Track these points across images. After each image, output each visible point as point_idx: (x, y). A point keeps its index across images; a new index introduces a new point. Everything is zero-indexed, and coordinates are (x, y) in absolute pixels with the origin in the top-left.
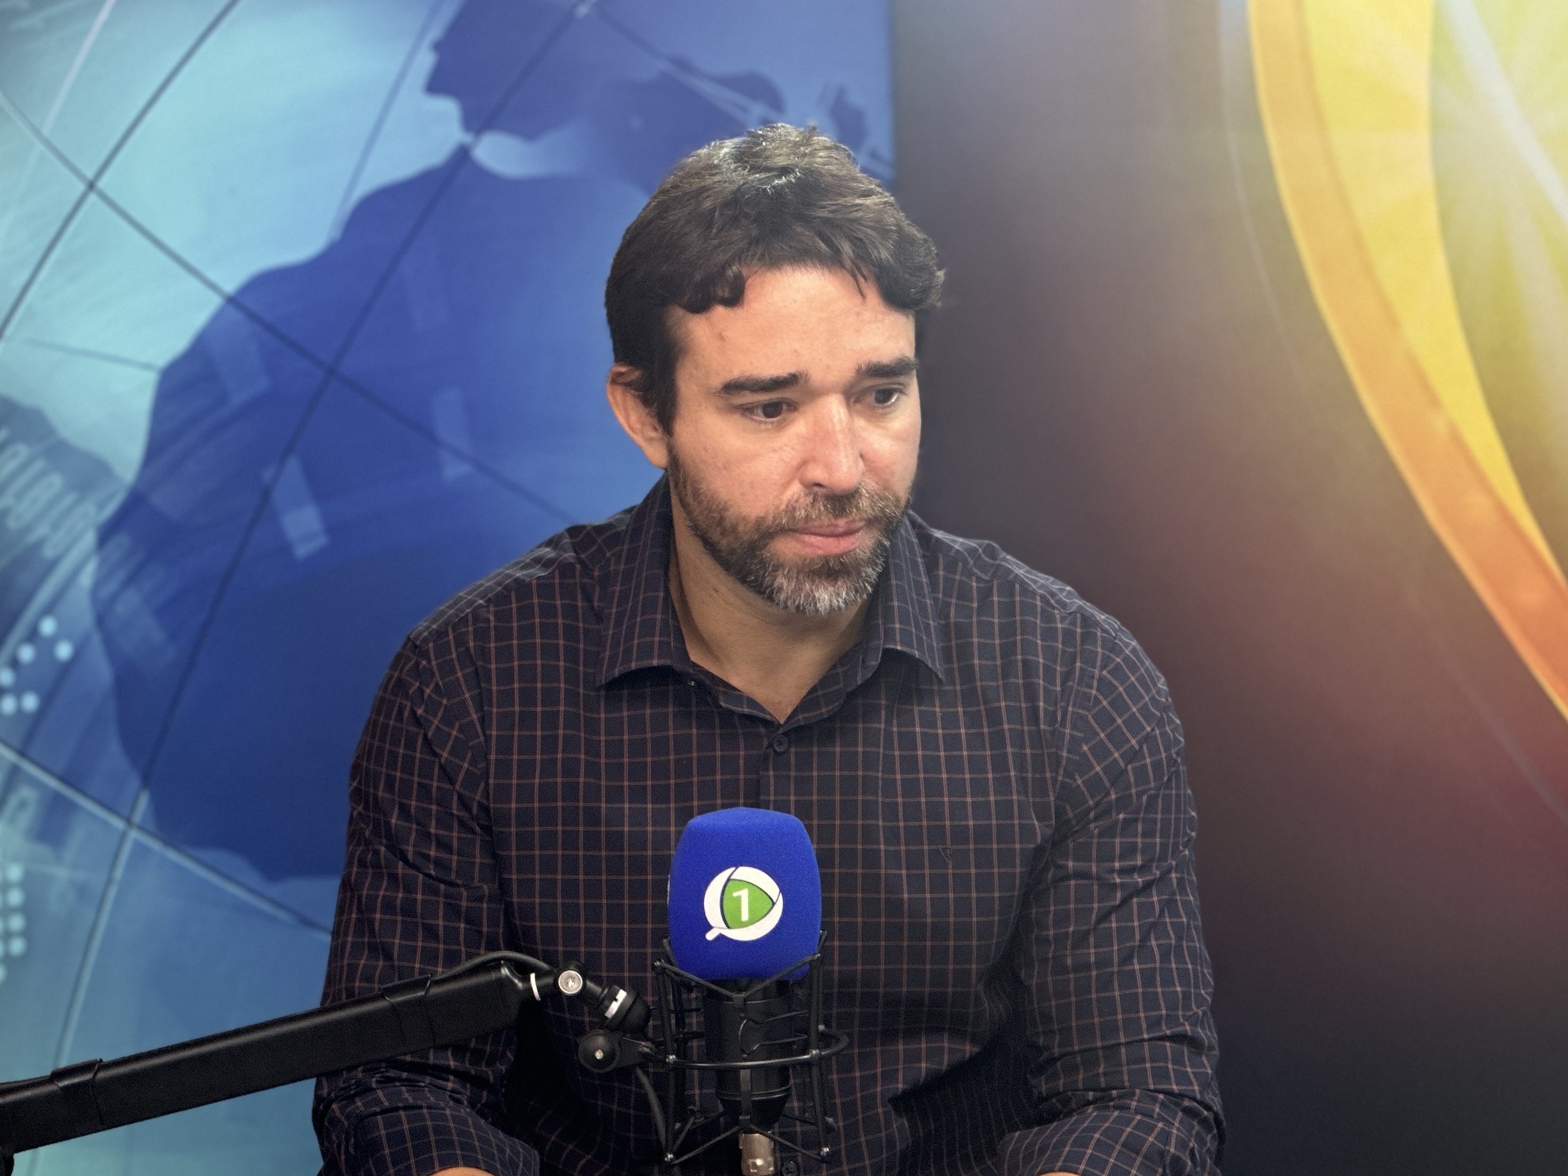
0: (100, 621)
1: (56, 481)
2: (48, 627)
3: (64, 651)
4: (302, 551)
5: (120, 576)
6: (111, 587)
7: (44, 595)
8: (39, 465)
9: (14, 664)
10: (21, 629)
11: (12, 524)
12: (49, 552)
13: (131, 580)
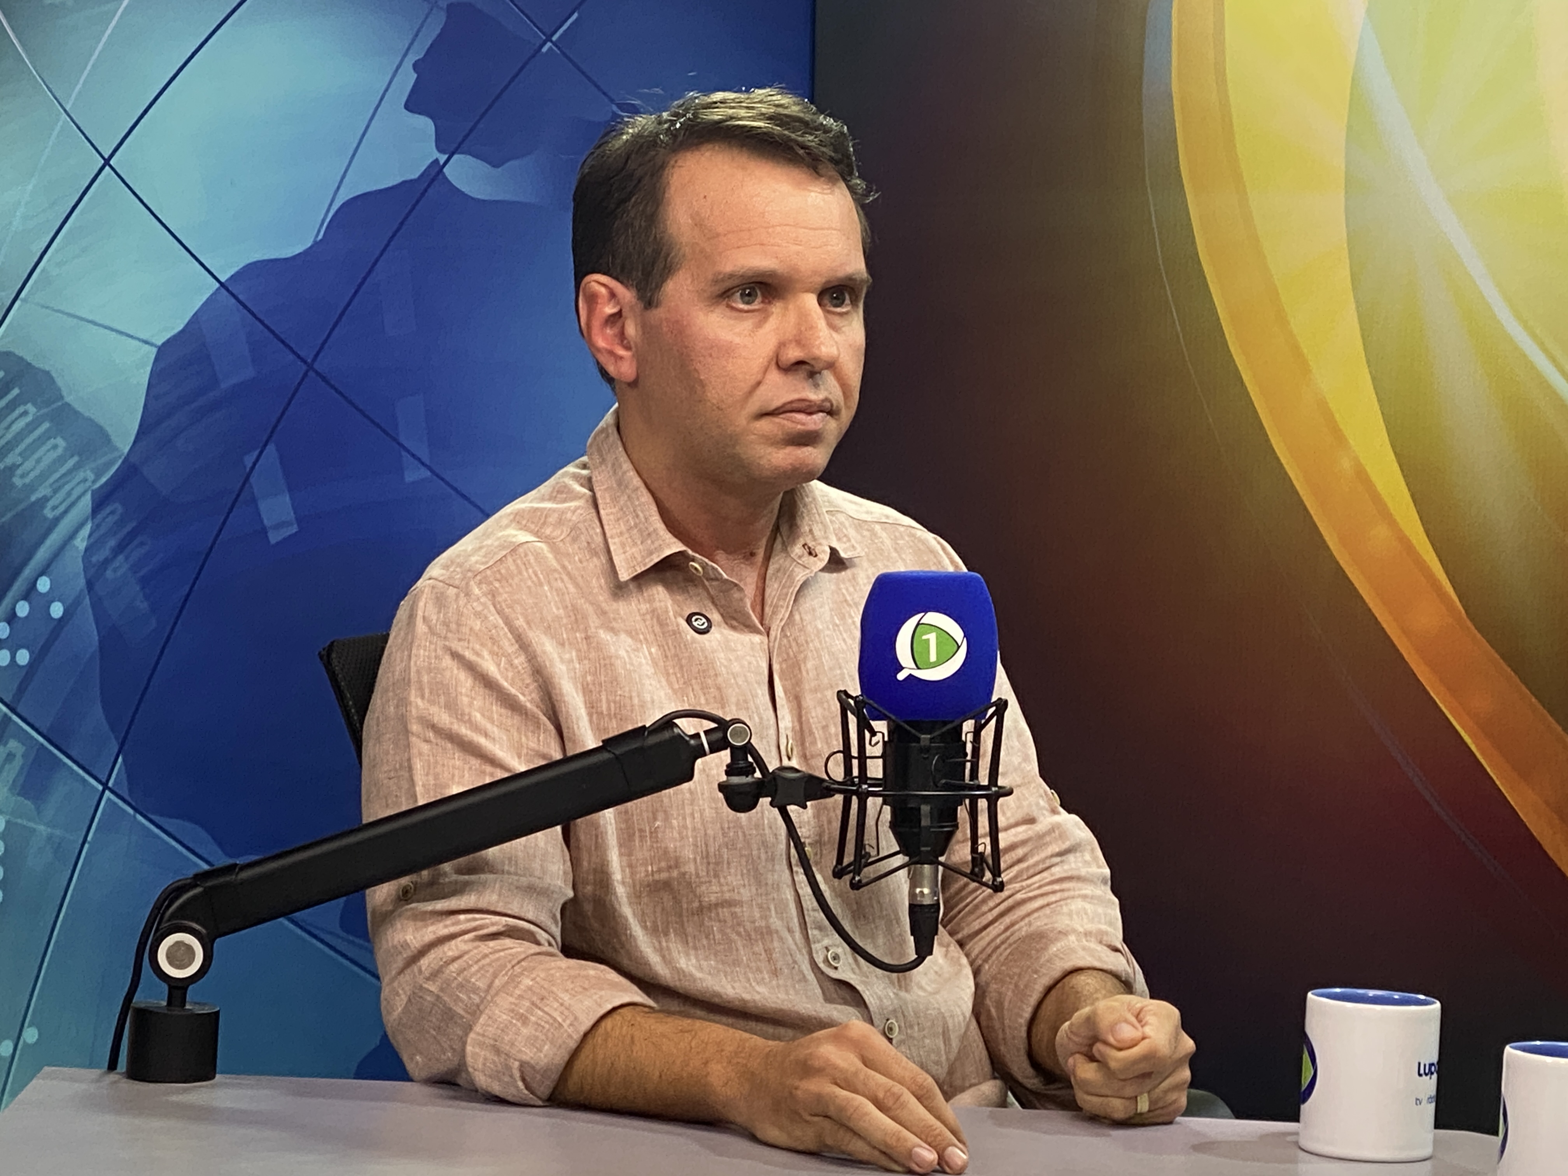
0: (90, 585)
1: (61, 442)
2: (44, 585)
3: (57, 610)
4: (274, 537)
5: (112, 543)
6: (104, 553)
7: (42, 554)
8: (46, 425)
9: (11, 618)
10: (19, 586)
11: (18, 481)
12: (49, 513)
13: (120, 548)
